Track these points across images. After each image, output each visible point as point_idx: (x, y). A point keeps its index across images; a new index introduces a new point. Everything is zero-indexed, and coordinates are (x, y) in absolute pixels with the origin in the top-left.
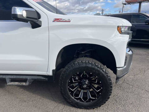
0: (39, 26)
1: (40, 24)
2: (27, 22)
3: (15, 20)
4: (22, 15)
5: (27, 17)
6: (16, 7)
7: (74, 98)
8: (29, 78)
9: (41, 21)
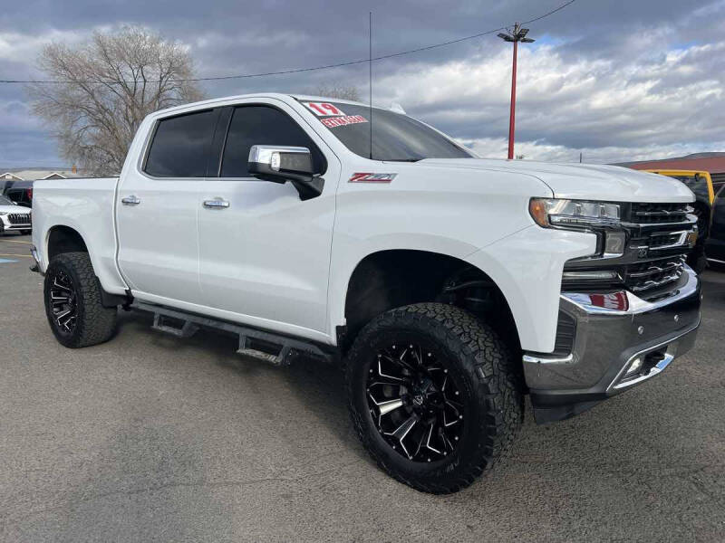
0: (316, 194)
1: (318, 189)
2: (283, 182)
3: (254, 176)
4: (270, 165)
5: (281, 170)
6: (258, 147)
7: (382, 434)
8: (286, 345)
9: (323, 180)
